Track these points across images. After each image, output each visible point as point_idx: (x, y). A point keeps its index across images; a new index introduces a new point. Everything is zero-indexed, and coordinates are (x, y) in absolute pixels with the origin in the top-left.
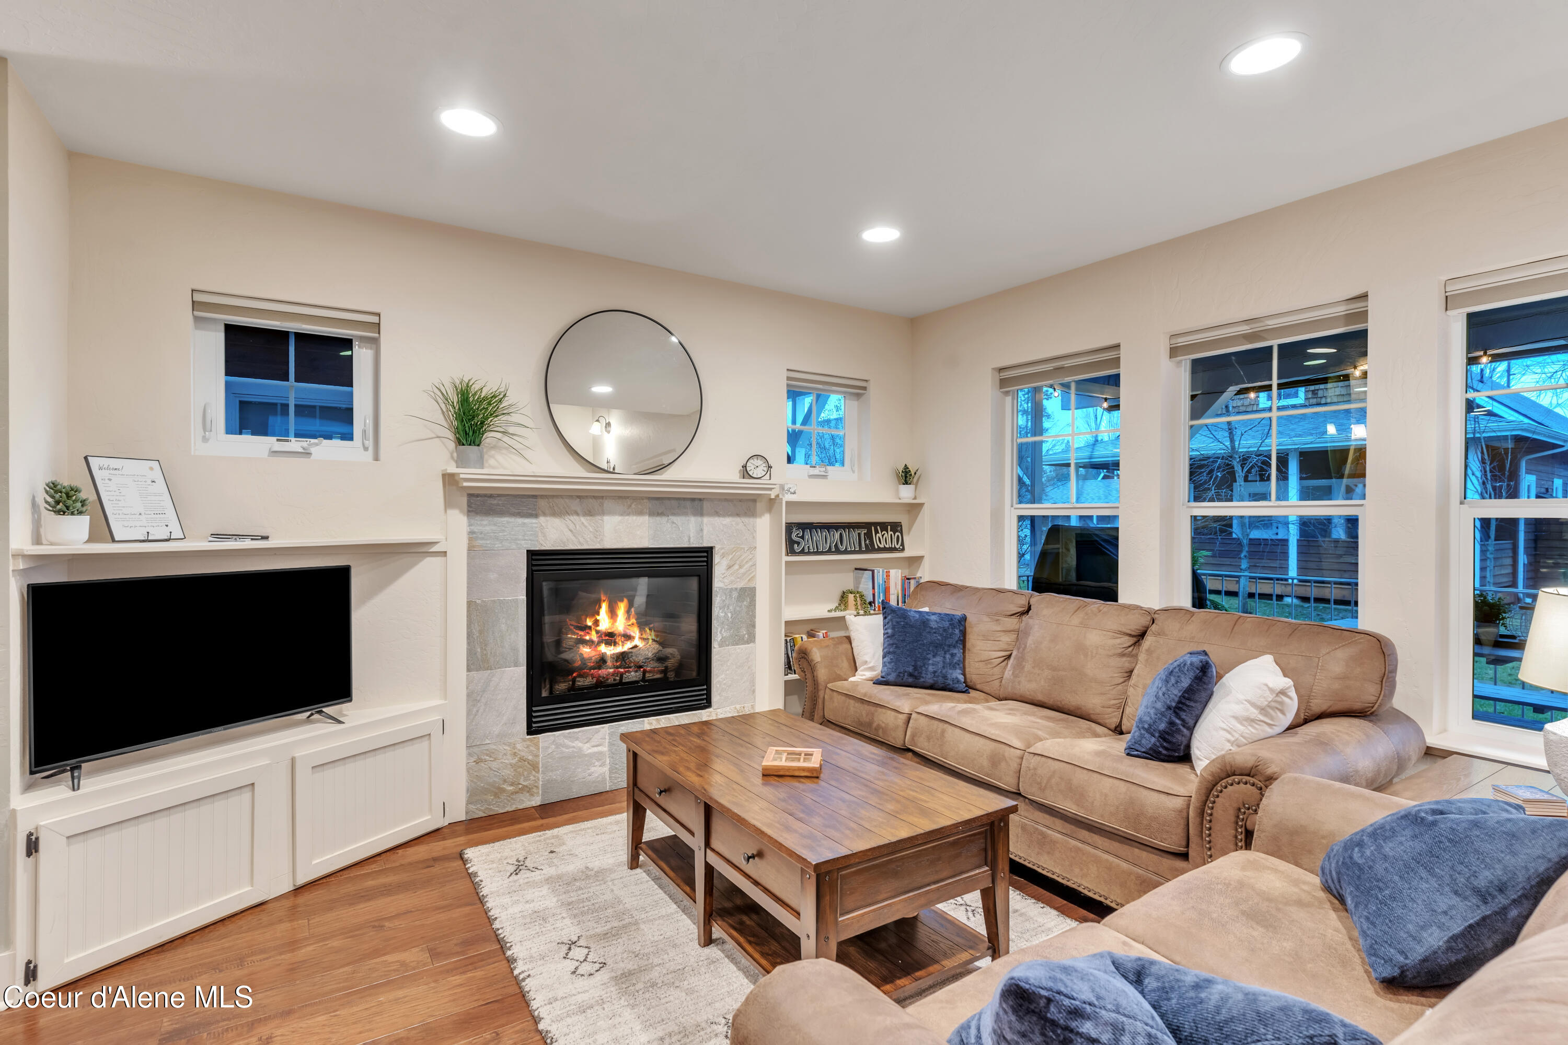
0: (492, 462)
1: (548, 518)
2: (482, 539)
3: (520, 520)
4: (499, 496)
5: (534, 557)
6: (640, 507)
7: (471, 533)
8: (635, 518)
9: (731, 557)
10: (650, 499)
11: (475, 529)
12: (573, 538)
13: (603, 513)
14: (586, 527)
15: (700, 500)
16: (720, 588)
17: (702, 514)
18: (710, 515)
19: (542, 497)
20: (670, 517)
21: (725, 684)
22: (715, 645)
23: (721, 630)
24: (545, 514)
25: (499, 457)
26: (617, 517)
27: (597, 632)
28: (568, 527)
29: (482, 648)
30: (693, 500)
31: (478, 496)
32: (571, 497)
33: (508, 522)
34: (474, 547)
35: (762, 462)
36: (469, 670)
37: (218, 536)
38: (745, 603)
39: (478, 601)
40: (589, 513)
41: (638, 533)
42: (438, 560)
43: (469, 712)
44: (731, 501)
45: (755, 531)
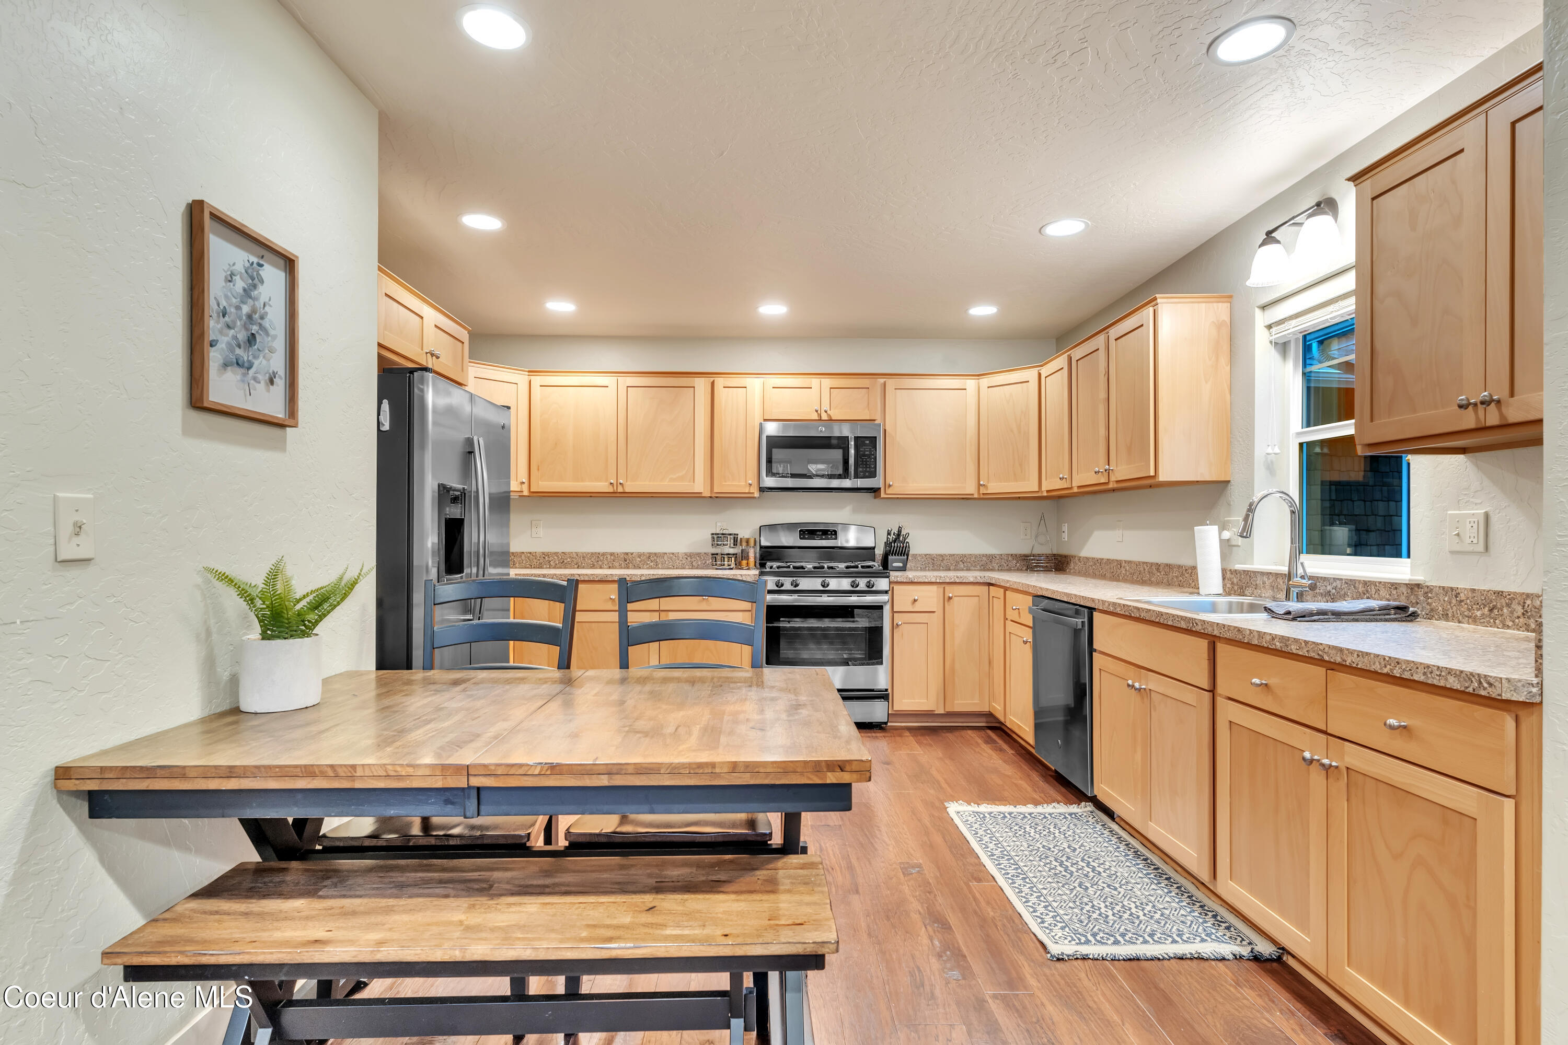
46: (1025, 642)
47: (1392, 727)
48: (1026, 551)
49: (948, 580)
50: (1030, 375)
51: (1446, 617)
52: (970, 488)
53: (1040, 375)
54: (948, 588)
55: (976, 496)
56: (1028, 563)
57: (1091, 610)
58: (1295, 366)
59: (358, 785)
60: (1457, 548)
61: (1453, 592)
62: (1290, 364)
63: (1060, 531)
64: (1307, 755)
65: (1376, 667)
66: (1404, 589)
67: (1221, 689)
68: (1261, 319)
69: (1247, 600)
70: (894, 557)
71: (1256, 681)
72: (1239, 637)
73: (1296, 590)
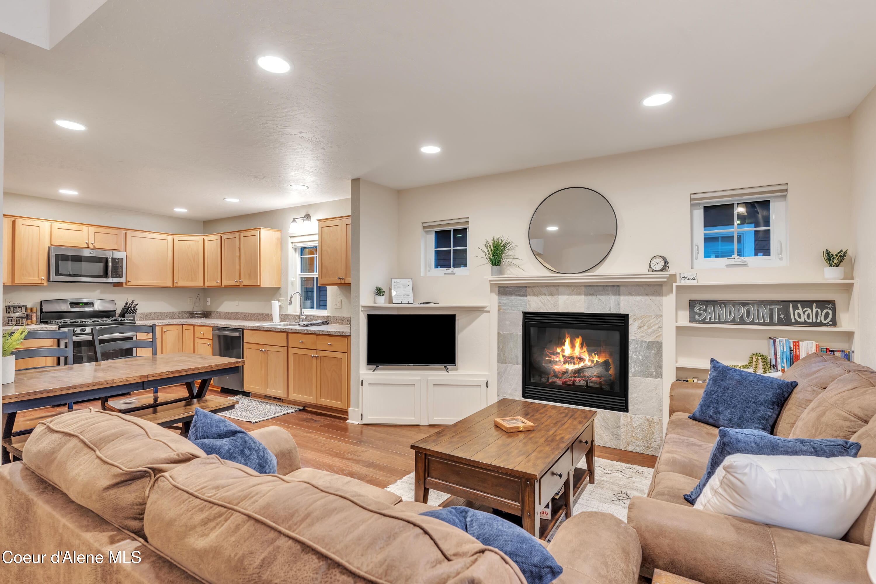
0: (508, 272)
1: (531, 297)
2: (504, 306)
3: (519, 298)
4: (510, 287)
5: (526, 315)
6: (579, 290)
7: (499, 303)
8: (576, 297)
9: (640, 321)
10: (585, 286)
11: (501, 301)
12: (544, 307)
13: (558, 294)
14: (549, 301)
15: (618, 286)
16: (633, 340)
17: (619, 294)
18: (625, 294)
19: (529, 287)
20: (597, 296)
21: (636, 400)
22: (630, 375)
23: (634, 366)
24: (530, 295)
25: (511, 270)
26: (566, 296)
27: (563, 356)
28: (541, 301)
29: (503, 354)
30: (613, 286)
31: (502, 287)
32: (542, 286)
33: (514, 299)
34: (500, 309)
35: (661, 260)
36: (498, 362)
37: (424, 303)
38: (653, 351)
39: (502, 333)
40: (551, 294)
41: (578, 305)
42: (487, 314)
43: (498, 381)
44: (642, 286)
45: (662, 305)
46: (208, 345)
47: (329, 345)
48: (190, 310)
49: (164, 324)
50: (200, 238)
51: (334, 323)
52: (169, 283)
53: (204, 239)
54: (164, 327)
55: (172, 287)
56: (192, 315)
57: (243, 329)
58: (298, 254)
59: (114, 385)
60: (336, 307)
61: (335, 317)
62: (297, 254)
63: (205, 301)
64: (312, 355)
65: (326, 333)
66: (326, 317)
67: (291, 345)
68: (290, 240)
69: (288, 323)
70: (128, 315)
71: (300, 341)
72: (296, 331)
73: (301, 319)
